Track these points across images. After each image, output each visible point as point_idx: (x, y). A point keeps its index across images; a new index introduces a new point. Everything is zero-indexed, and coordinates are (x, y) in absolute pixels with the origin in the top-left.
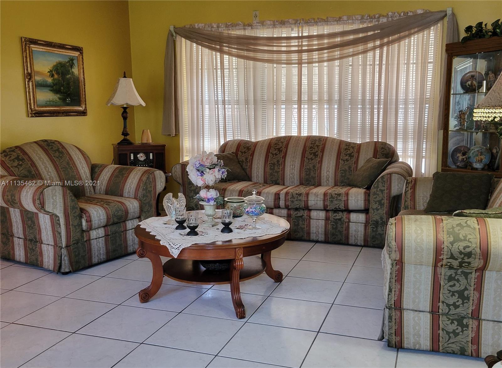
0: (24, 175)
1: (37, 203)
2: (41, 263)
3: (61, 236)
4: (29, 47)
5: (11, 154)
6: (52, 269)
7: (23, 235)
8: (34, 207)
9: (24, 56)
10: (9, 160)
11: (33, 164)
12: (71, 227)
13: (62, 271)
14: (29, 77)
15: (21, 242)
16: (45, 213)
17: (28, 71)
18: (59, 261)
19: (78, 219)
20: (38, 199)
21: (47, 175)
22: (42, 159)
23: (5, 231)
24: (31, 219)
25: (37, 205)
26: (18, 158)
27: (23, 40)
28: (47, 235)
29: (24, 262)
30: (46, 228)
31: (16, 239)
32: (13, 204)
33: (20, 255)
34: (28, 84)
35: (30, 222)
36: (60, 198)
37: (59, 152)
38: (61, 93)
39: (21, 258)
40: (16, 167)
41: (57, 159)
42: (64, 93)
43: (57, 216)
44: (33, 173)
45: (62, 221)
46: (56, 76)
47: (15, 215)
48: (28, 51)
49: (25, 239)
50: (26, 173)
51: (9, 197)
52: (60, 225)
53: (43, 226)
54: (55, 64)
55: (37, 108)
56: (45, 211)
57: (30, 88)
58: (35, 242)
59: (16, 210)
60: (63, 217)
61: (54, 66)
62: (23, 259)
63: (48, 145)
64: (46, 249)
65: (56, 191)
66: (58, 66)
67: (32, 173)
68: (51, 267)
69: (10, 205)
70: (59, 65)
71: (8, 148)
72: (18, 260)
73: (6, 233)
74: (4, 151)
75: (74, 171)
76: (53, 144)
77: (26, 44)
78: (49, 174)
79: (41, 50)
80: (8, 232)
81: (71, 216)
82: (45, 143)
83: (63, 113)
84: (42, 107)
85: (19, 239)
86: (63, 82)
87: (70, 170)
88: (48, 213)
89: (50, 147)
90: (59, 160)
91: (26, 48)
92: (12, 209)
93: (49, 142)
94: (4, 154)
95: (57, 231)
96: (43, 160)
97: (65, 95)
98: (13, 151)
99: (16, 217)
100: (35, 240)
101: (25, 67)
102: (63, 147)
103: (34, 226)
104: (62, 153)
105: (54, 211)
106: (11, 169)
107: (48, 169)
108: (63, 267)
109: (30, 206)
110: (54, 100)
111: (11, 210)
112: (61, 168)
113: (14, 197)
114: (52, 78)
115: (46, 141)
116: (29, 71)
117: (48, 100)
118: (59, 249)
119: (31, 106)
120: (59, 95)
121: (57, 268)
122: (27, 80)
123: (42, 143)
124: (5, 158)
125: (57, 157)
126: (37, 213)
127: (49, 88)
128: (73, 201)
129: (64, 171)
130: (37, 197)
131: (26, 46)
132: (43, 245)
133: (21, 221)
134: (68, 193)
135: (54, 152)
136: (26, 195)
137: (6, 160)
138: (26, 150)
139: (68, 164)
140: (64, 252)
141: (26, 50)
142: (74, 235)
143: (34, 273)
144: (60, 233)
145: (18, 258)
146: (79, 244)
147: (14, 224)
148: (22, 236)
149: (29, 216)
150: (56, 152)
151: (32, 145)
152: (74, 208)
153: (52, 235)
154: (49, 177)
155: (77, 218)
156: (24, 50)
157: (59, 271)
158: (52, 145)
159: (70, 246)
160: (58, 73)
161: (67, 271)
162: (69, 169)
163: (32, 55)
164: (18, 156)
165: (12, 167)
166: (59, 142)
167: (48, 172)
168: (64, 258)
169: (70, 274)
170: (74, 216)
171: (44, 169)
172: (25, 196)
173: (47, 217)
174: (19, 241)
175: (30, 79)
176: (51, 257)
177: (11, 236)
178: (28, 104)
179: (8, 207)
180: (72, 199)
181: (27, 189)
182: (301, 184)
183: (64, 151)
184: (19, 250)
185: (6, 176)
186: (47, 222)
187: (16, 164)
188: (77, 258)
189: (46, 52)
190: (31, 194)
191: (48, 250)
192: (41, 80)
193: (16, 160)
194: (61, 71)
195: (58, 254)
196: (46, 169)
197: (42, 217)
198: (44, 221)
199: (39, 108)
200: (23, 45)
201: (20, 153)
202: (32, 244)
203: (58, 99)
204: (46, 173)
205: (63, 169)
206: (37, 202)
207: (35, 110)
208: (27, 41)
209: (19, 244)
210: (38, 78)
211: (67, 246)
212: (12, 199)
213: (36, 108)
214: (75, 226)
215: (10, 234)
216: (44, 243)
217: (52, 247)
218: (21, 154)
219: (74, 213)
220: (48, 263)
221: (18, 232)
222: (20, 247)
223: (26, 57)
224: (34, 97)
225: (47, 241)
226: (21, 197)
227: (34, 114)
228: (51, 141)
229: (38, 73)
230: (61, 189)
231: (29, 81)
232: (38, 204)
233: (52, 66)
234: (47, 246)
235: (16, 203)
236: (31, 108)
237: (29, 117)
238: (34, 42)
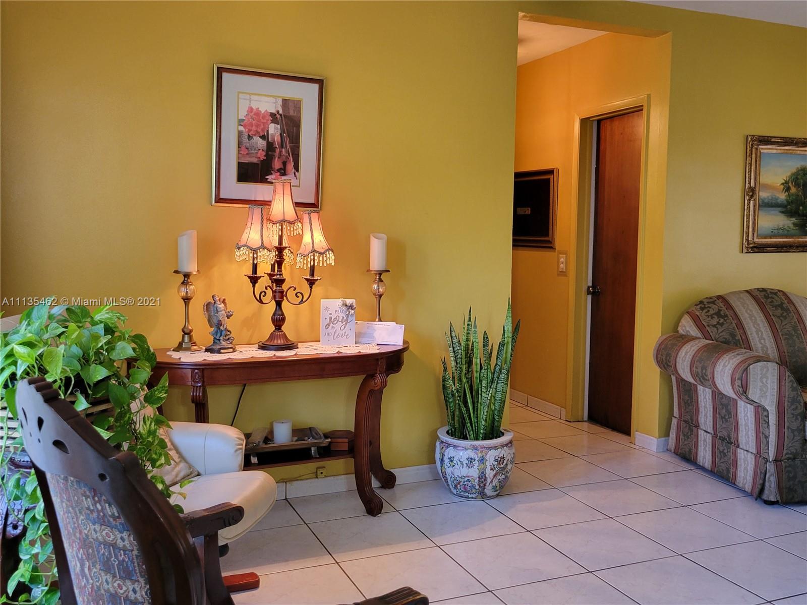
0: (724, 340)
1: (737, 384)
2: (734, 477)
3: (768, 442)
4: (757, 149)
5: (710, 308)
6: (749, 491)
7: (712, 429)
8: (731, 390)
9: (748, 162)
10: (707, 316)
11: (740, 325)
12: (786, 430)
13: (765, 497)
14: (751, 194)
15: (709, 438)
16: (747, 401)
17: (750, 185)
18: (761, 482)
19: (800, 419)
20: (738, 379)
21: (758, 343)
22: (753, 318)
23: (689, 417)
24: (725, 406)
25: (737, 387)
26: (718, 314)
27: (749, 139)
28: (747, 436)
29: (710, 469)
30: (746, 425)
31: (701, 433)
32: (703, 381)
33: (704, 458)
34: (749, 204)
35: (724, 411)
36: (773, 382)
37: (782, 308)
38: (799, 215)
39: (705, 462)
40: (714, 326)
41: (778, 319)
42: (803, 215)
43: (765, 410)
44: (738, 337)
45: (773, 419)
46: (793, 190)
47: (705, 397)
48: (754, 156)
49: (715, 436)
50: (727, 336)
51: (699, 370)
52: (768, 425)
53: (742, 422)
54: (794, 170)
55: (757, 240)
56: (747, 398)
57: (750, 210)
58: (728, 443)
59: (707, 390)
60: (775, 413)
61: (793, 174)
62: (708, 465)
63: (767, 297)
64: (743, 457)
65: (768, 370)
66: (799, 174)
67: (737, 338)
68: (748, 488)
69: (699, 382)
70: (800, 172)
71: (707, 298)
72: (701, 464)
73: (690, 421)
74: (701, 302)
75: (804, 340)
76: (774, 296)
77: (752, 145)
78: (762, 341)
79: (775, 151)
80: (692, 420)
81: (787, 412)
82: (763, 293)
83: (797, 247)
84: (765, 238)
85: (705, 433)
86: (804, 199)
87: (797, 339)
88: (751, 402)
89: (769, 300)
90: (780, 321)
91: (752, 151)
92: (702, 387)
93: (768, 292)
94: (701, 305)
95: (763, 433)
96: (756, 320)
97: (805, 218)
98: (713, 303)
99: (705, 400)
100: (728, 440)
101: (747, 180)
102: (790, 301)
103: (729, 418)
104: (787, 310)
105: (761, 401)
106: (708, 328)
107: (762, 333)
108: (766, 492)
109: (726, 389)
110: (786, 227)
111: (700, 388)
112: (782, 335)
113: (706, 370)
114: (787, 193)
115: (764, 290)
116: (752, 184)
117: (776, 227)
118: (764, 461)
119: (748, 236)
120: (794, 219)
121: (757, 491)
122: (747, 198)
123: (757, 293)
124: (701, 311)
125: (779, 317)
126: (736, 400)
127: (780, 209)
128: (794, 389)
129: (786, 339)
130: (737, 376)
131: (752, 148)
132: (739, 450)
133: (711, 407)
134: (787, 375)
135: (774, 309)
136: (722, 369)
137: (702, 315)
138: (732, 302)
139: (795, 328)
140: (771, 468)
141: (752, 154)
142: (790, 445)
143: (722, 490)
144: (767, 437)
145: (702, 461)
146: (798, 462)
147: (702, 409)
148: (710, 430)
149: (724, 401)
150: (776, 309)
151: (742, 295)
152: (794, 401)
153: (754, 438)
154: (761, 347)
155: (797, 419)
156: (748, 154)
157: (758, 495)
158: (772, 297)
159: (781, 461)
160: (797, 185)
161: (773, 500)
162: (795, 337)
163: (760, 161)
164: (720, 311)
165: (708, 326)
166: (784, 294)
167: (761, 338)
168: (769, 478)
169: (777, 506)
170: (793, 414)
171: (755, 333)
172: (721, 372)
173: (751, 408)
174: (706, 436)
175: (752, 196)
176: (749, 470)
177: (696, 426)
178: (744, 233)
179: (695, 383)
180: (792, 386)
181: (725, 361)
183: (791, 308)
184: (705, 449)
185: (700, 338)
186: (749, 417)
187: (714, 322)
188: (791, 483)
189: (782, 153)
190: (729, 370)
191: (745, 460)
192: (768, 197)
193: (716, 317)
194: (802, 181)
195: (760, 470)
196: (757, 334)
197: (743, 407)
198: (745, 414)
199: (760, 240)
200: (748, 147)
201: (722, 306)
202: (724, 445)
203: (792, 226)
204: (757, 339)
205: (784, 336)
206: (738, 383)
207: (754, 243)
208: (755, 140)
209: (705, 440)
210: (764, 195)
211: (776, 461)
212: (702, 373)
213: (756, 240)
214: (793, 431)
215: (694, 422)
216: (741, 447)
217: (753, 457)
218: (724, 308)
219: (794, 410)
220: (744, 479)
221: (705, 423)
222: (706, 446)
223: (751, 164)
224: (754, 223)
225: (746, 446)
226: (716, 373)
227: (752, 248)
228: (772, 291)
229: (767, 187)
230: (776, 368)
231: (750, 200)
232: (738, 386)
233: (789, 174)
234: (746, 452)
235: (706, 380)
236: (748, 240)
237: (742, 252)
238: (765, 140)
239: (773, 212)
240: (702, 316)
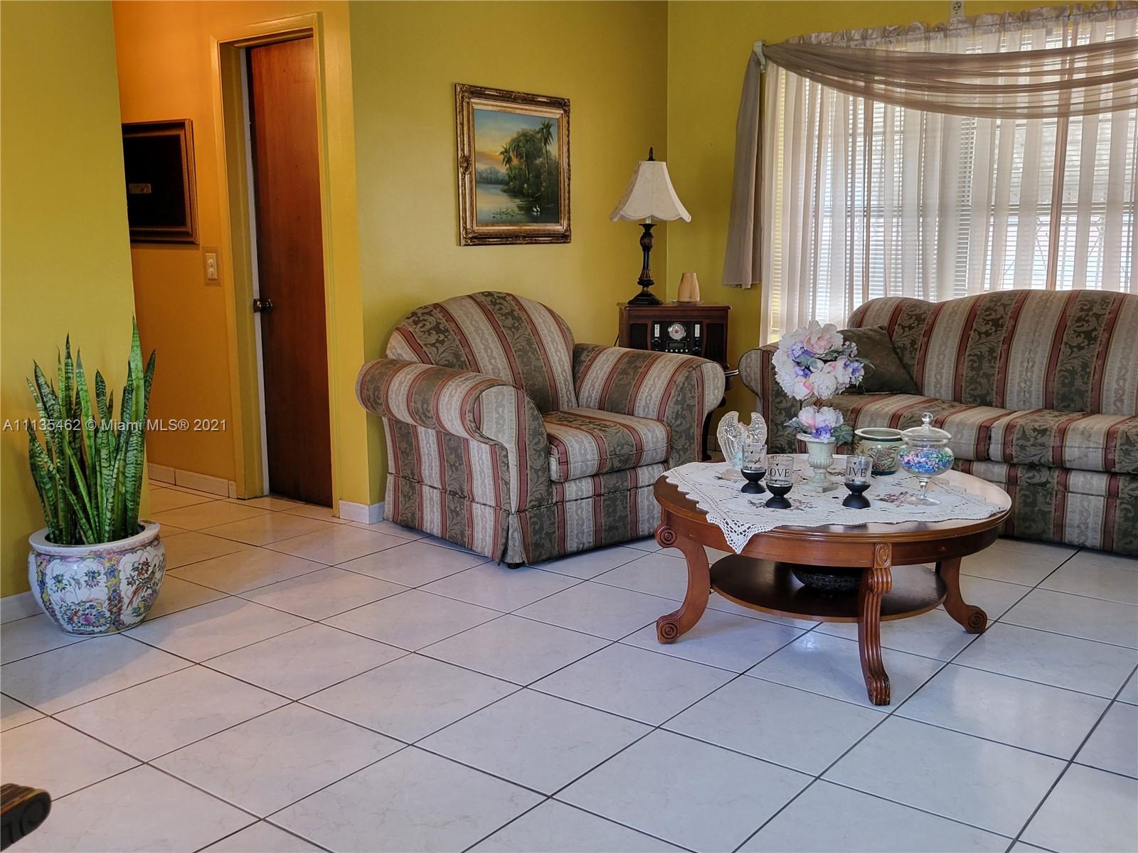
0: (447, 362)
1: (467, 419)
2: (470, 541)
3: (509, 490)
4: (468, 103)
5: (425, 320)
6: (490, 555)
7: (439, 483)
8: (461, 427)
9: (459, 122)
10: (422, 332)
11: (465, 341)
12: (529, 471)
13: (509, 560)
14: (465, 165)
15: (436, 495)
16: (481, 439)
17: (464, 153)
18: (504, 541)
19: (543, 455)
20: (469, 412)
21: (488, 363)
22: (480, 332)
23: (409, 472)
24: (454, 450)
25: (469, 423)
26: (437, 328)
27: (458, 89)
28: (483, 486)
29: (440, 536)
30: (482, 471)
31: (426, 489)
32: (424, 419)
33: (432, 522)
34: (463, 179)
35: (453, 456)
36: (511, 412)
37: (514, 317)
38: (524, 195)
39: (433, 528)
40: (433, 345)
41: (509, 331)
42: (528, 196)
43: (503, 448)
44: (464, 358)
45: (513, 459)
46: (515, 162)
47: (427, 441)
48: (465, 112)
49: (443, 490)
50: (451, 358)
51: (419, 405)
52: (508, 467)
53: (476, 468)
54: (515, 136)
55: (477, 228)
56: (482, 436)
57: (465, 188)
58: (460, 497)
59: (429, 430)
60: (515, 451)
61: (513, 140)
62: (437, 531)
63: (494, 304)
64: (480, 513)
65: (504, 396)
66: (520, 141)
67: (462, 359)
68: (488, 552)
69: (419, 422)
70: (522, 138)
71: (421, 308)
72: (429, 532)
73: (410, 476)
74: (414, 314)
75: (541, 357)
76: (502, 301)
77: (462, 97)
78: (493, 361)
79: (490, 108)
80: (413, 474)
81: (529, 448)
82: (489, 299)
83: (524, 237)
84: (487, 226)
85: (431, 490)
86: (529, 174)
87: (532, 356)
88: (486, 440)
89: (498, 307)
90: (512, 334)
91: (462, 106)
92: (423, 429)
93: (495, 296)
94: (413, 318)
95: (502, 479)
96: (483, 333)
97: (531, 199)
98: (429, 313)
99: (428, 445)
100: (460, 494)
101: (459, 145)
102: (522, 308)
103: (460, 465)
104: (519, 319)
105: (498, 437)
106: (425, 348)
107: (492, 351)
108: (510, 552)
109: (455, 426)
110: (510, 211)
111: (421, 430)
112: (516, 351)
113: (428, 404)
114: (508, 165)
115: (490, 294)
116: (466, 152)
117: (498, 210)
118: (505, 515)
119: (466, 223)
120: (518, 200)
121: (499, 553)
122: (461, 170)
123: (483, 298)
124: (414, 326)
125: (510, 329)
126: (467, 439)
127: (501, 187)
128: (535, 418)
129: (520, 356)
130: (468, 408)
131: (462, 102)
132: (474, 505)
133: (437, 453)
134: (526, 401)
135: (504, 318)
136: (449, 401)
137: (416, 330)
138: (451, 311)
139: (529, 342)
140: (514, 521)
141: (463, 110)
142: (534, 489)
143: (458, 560)
144: (507, 483)
145: (429, 527)
146: (543, 509)
147: (425, 459)
148: (437, 484)
149: (453, 444)
150: (507, 318)
151: (464, 302)
152: (536, 433)
153: (492, 487)
154: (492, 369)
155: (540, 455)
156: (458, 110)
157: (502, 560)
158: (500, 303)
159: (524, 511)
160: (519, 155)
161: (518, 562)
162: (530, 354)
163: (473, 120)
164: (438, 324)
165: (425, 345)
166: (514, 298)
167: (491, 357)
168: (512, 535)
169: (523, 568)
170: (535, 450)
171: (483, 351)
172: (447, 405)
173: (486, 448)
174: (433, 492)
175: (466, 169)
176: (488, 529)
177: (419, 482)
178: (461, 219)
179: (415, 424)
180: (532, 414)
181: (451, 389)
182: (1048, 406)
183: (524, 317)
184: (432, 511)
185: (415, 363)
186: (484, 460)
187: (433, 339)
188: (538, 537)
189: (499, 111)
190: (457, 401)
191: (483, 516)
192: (486, 170)
193: (434, 332)
194: (524, 151)
195: (501, 526)
196: (486, 352)
197: (476, 448)
198: (480, 456)
199: (481, 228)
200: (458, 100)
201: (441, 317)
202: (456, 502)
203: (516, 209)
204: (487, 359)
205: (518, 353)
206: (469, 416)
207: (473, 232)
208: (466, 91)
209: (431, 499)
210: (481, 166)
211: (519, 511)
212: (423, 409)
213: (475, 228)
214: (536, 471)
215: (416, 477)
216: (477, 500)
217: (492, 510)
218: (444, 320)
219: (536, 444)
220: (482, 542)
221: (430, 475)
222: (433, 506)
223: (462, 124)
224: (471, 205)
225: (483, 498)
226: (440, 406)
227: (471, 238)
228: (499, 295)
229: (484, 156)
230: (513, 393)
231: (465, 174)
232: (470, 420)
233: (509, 140)
234: (483, 506)
235: (429, 418)
236: (465, 228)
237: (460, 245)
238: (478, 92)
239: (494, 190)
240: (416, 333)
